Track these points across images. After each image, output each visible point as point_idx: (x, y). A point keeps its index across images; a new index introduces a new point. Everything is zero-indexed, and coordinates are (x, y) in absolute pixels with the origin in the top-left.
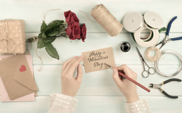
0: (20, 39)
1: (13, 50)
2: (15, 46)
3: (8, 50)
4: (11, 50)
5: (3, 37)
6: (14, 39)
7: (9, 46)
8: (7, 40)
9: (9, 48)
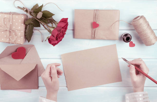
0: (22, 31)
1: (14, 40)
2: (16, 37)
3: (9, 40)
4: (12, 40)
5: (7, 28)
6: (16, 31)
7: (11, 36)
8: (10, 31)
9: (10, 38)
